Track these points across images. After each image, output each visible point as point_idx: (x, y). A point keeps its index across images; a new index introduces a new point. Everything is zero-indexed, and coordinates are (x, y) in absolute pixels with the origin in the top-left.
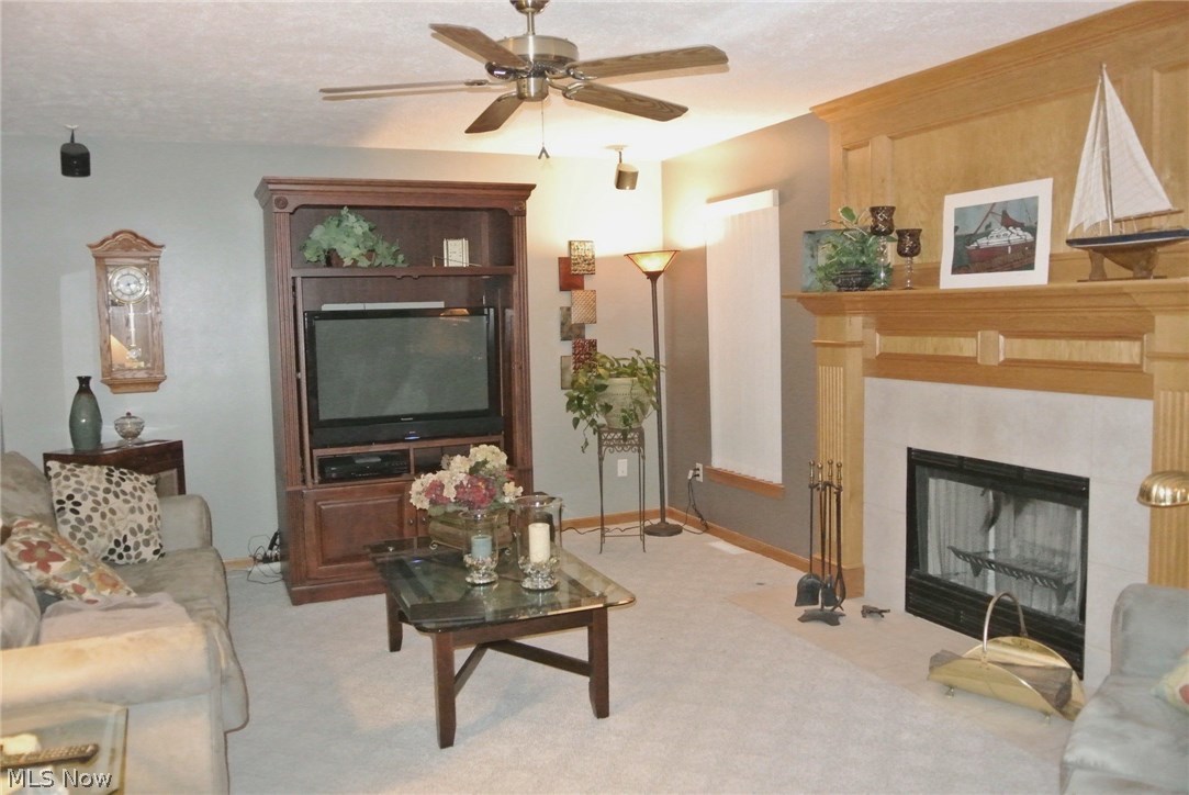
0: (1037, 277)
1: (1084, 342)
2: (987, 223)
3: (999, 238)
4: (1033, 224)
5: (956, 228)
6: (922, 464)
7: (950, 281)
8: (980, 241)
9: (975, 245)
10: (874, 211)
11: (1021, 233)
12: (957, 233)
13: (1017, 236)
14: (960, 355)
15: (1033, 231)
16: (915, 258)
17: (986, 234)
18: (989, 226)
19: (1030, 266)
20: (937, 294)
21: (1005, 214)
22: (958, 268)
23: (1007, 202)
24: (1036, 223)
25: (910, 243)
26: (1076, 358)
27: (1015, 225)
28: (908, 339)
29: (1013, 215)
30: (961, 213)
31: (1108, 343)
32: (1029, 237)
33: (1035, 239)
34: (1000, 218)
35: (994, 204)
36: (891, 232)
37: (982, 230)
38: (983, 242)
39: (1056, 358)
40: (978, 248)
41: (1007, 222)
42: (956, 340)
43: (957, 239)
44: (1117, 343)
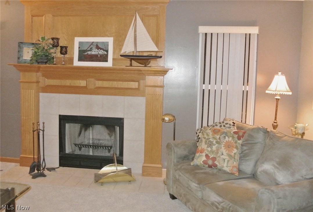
0: (109, 64)
1: (122, 82)
2: (91, 47)
3: (95, 52)
4: (107, 49)
5: (79, 48)
6: (64, 120)
7: (77, 63)
8: (88, 52)
9: (87, 53)
10: (53, 39)
11: (103, 51)
12: (80, 49)
13: (101, 52)
14: (80, 85)
15: (107, 51)
16: (66, 55)
17: (91, 50)
18: (92, 48)
19: (107, 61)
20: (72, 67)
21: (97, 46)
22: (80, 59)
23: (97, 42)
24: (108, 49)
25: (64, 50)
26: (119, 87)
27: (101, 49)
28: (59, 80)
29: (100, 46)
30: (81, 43)
31: (129, 82)
32: (106, 53)
33: (108, 54)
34: (95, 47)
35: (93, 42)
36: (58, 46)
37: (89, 49)
38: (89, 53)
39: (113, 87)
40: (88, 54)
41: (98, 48)
42: (78, 81)
43: (80, 51)
44: (131, 82)
